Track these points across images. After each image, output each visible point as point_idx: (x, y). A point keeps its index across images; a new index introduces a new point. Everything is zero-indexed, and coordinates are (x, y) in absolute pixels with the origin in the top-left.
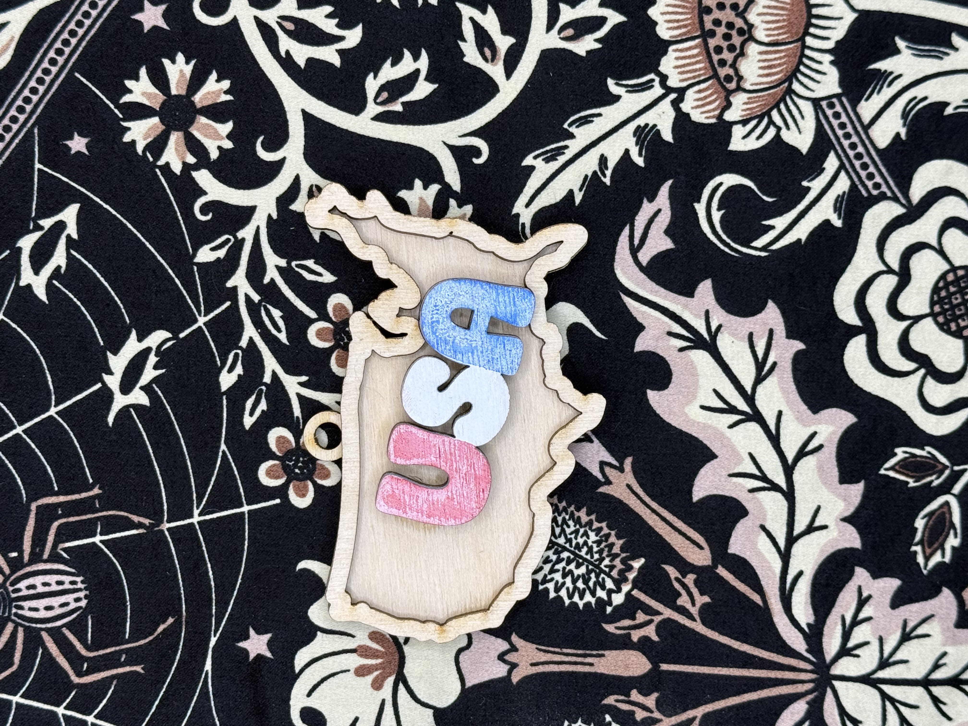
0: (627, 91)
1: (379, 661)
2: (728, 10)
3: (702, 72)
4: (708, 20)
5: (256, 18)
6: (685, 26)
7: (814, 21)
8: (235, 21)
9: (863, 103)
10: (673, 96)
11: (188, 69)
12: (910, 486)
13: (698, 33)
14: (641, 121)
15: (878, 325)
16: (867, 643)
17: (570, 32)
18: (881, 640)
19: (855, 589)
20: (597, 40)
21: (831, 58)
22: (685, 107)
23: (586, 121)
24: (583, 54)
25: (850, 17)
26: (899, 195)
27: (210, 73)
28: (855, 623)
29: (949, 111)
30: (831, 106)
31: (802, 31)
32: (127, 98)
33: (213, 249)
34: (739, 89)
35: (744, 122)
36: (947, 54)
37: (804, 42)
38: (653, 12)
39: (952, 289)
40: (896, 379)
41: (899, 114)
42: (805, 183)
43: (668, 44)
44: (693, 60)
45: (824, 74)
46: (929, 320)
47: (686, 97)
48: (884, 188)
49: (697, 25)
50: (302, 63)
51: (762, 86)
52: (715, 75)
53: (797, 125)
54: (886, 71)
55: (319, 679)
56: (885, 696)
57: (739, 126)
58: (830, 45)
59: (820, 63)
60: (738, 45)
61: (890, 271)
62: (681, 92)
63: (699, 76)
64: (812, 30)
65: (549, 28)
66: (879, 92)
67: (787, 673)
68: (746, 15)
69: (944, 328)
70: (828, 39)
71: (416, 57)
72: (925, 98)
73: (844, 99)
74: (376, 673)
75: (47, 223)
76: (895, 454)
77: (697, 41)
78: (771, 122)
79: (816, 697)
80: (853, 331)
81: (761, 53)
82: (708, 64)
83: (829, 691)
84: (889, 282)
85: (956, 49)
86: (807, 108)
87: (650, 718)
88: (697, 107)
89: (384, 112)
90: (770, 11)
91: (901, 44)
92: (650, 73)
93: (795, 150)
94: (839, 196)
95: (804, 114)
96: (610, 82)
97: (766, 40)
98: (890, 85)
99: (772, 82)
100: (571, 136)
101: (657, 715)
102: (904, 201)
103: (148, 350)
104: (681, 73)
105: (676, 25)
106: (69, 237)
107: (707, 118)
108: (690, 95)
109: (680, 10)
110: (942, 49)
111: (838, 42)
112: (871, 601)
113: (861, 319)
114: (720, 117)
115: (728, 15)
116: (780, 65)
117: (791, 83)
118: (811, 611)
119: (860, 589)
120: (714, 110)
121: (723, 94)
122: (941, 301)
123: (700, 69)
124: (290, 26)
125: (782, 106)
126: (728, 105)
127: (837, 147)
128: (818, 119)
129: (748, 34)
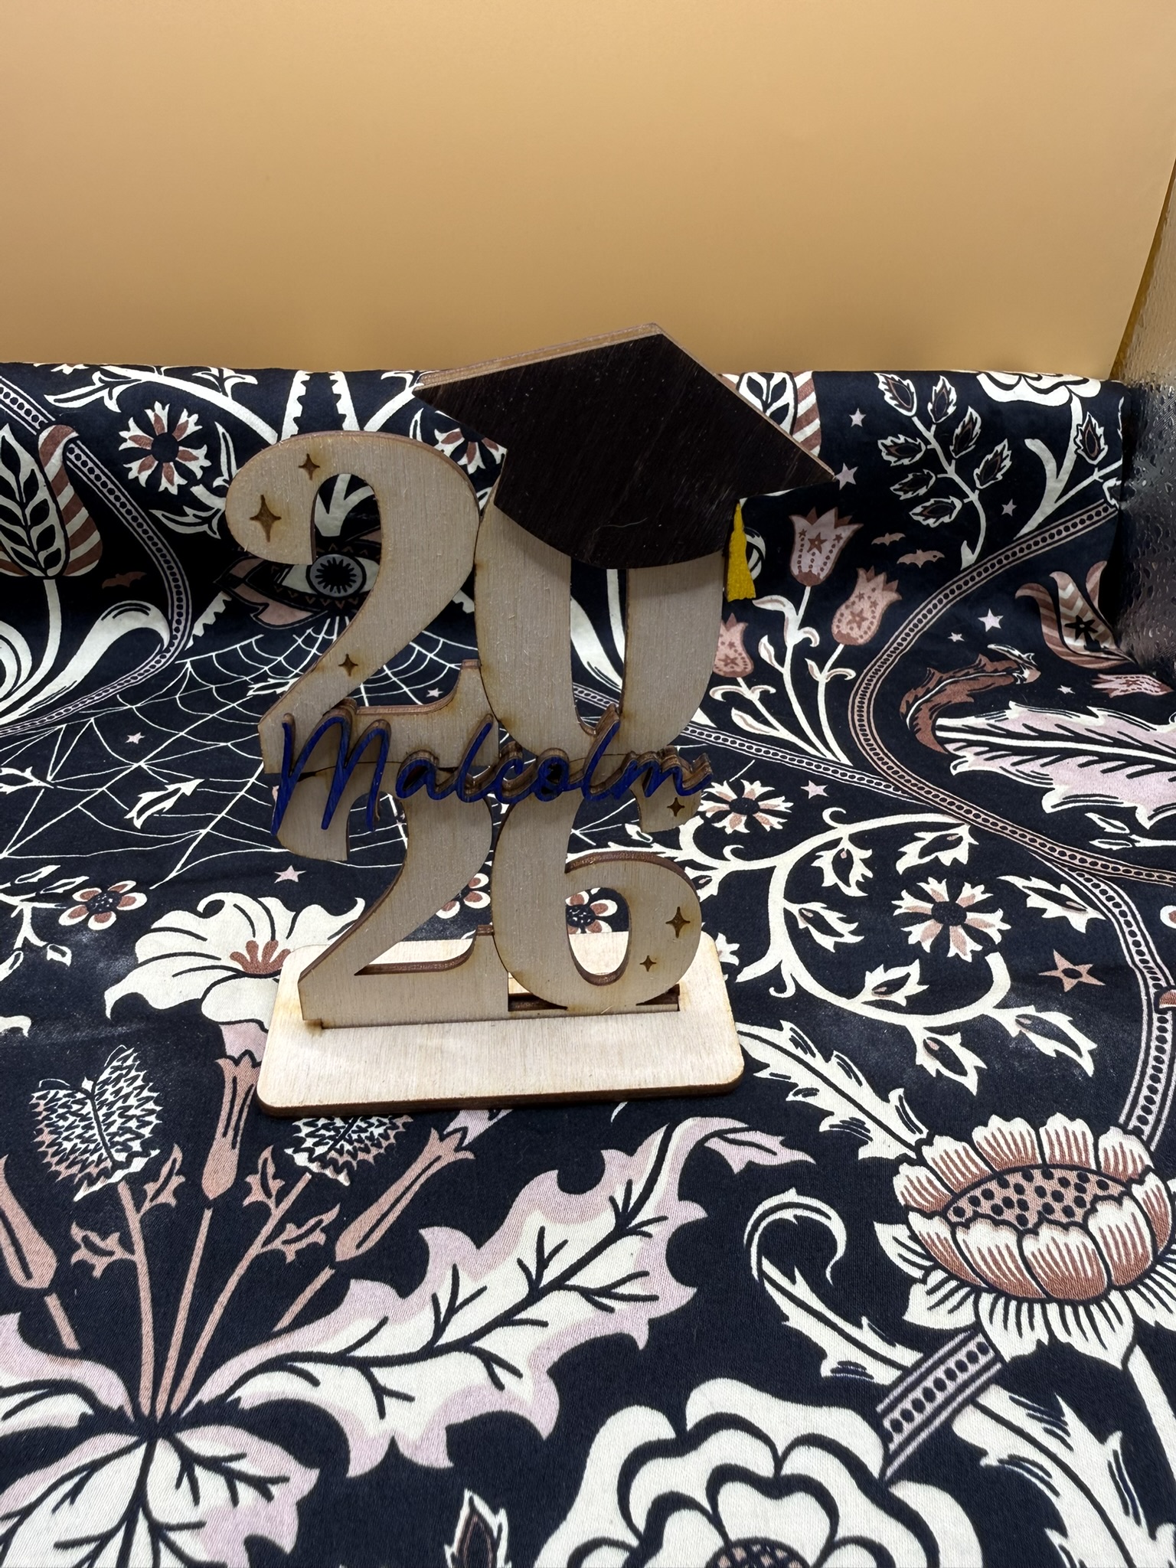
0: (897, 1108)
1: (260, 959)
2: (1041, 1201)
3: (952, 1180)
4: (1017, 1178)
5: (841, 838)
6: (997, 1154)
7: (1081, 1310)
8: (834, 828)
9: (1005, 1394)
10: (913, 1155)
11: (781, 809)
12: (446, 1547)
13: (997, 1169)
14: (869, 1124)
15: (692, 1457)
16: (196, 1499)
17: (935, 1047)
18: (198, 1525)
19: (283, 1473)
20: (938, 1072)
21: (1045, 1340)
22: (904, 1168)
23: (849, 1072)
24: (918, 1062)
25: (1114, 1359)
26: (896, 1464)
27: (784, 819)
28: (232, 1478)
29: (1055, 1538)
30: (983, 1349)
31: (1061, 1296)
32: (746, 782)
33: (637, 832)
34: (953, 1227)
35: (914, 1237)
36: (1138, 1522)
37: (1048, 1301)
38: (995, 1121)
40: (615, 1498)
41: (1013, 1451)
42: (865, 1321)
43: (969, 1140)
44: (963, 1169)
45: (1021, 1335)
46: (718, 1543)
47: (917, 1167)
48: (898, 1439)
49: (1006, 1167)
50: (815, 865)
51: (968, 1255)
52: (956, 1197)
53: (938, 1304)
54: (1065, 1423)
55: (249, 914)
56: (104, 1539)
57: (908, 1233)
58: (1062, 1336)
59: (1032, 1327)
60: (1004, 1217)
61: (779, 1461)
62: (921, 1161)
63: (948, 1178)
64: (1068, 1310)
65: (931, 1029)
66: (1029, 1415)
67: (172, 1374)
68: (1046, 1223)
70: (1069, 1333)
71: (853, 933)
72: (1054, 1491)
73: (998, 1366)
74: (248, 957)
76: (495, 1511)
77: (987, 1170)
78: (928, 1271)
79: (127, 1420)
80: (676, 1417)
81: (1008, 1249)
82: (965, 1185)
83: (132, 1439)
84: (764, 1467)
85: (1153, 1535)
86: (964, 1317)
87: (146, 1197)
88: (911, 1182)
89: (795, 917)
90: (1065, 1253)
91: (1115, 1441)
92: (929, 1128)
93: (904, 1306)
94: (865, 1369)
95: (956, 1313)
96: (900, 1090)
97: (1027, 1253)
98: (1047, 1431)
99: (979, 1266)
100: (827, 1059)
101: (147, 1206)
102: (889, 1472)
104: (942, 1158)
105: (995, 1145)
107: (903, 1196)
108: (921, 1172)
109: (1013, 1147)
110: (1140, 1510)
111: (1069, 1346)
112: (262, 1501)
113: (698, 1426)
114: (909, 1208)
115: (1035, 1203)
116: (1003, 1273)
117: (988, 1291)
118: (258, 1402)
119: (285, 1480)
120: (916, 1202)
121: (937, 1208)
122: (752, 1558)
123: (956, 1179)
124: (844, 856)
125: (953, 1284)
126: (928, 1215)
127: (930, 1362)
128: (957, 1331)
129: (1024, 1230)
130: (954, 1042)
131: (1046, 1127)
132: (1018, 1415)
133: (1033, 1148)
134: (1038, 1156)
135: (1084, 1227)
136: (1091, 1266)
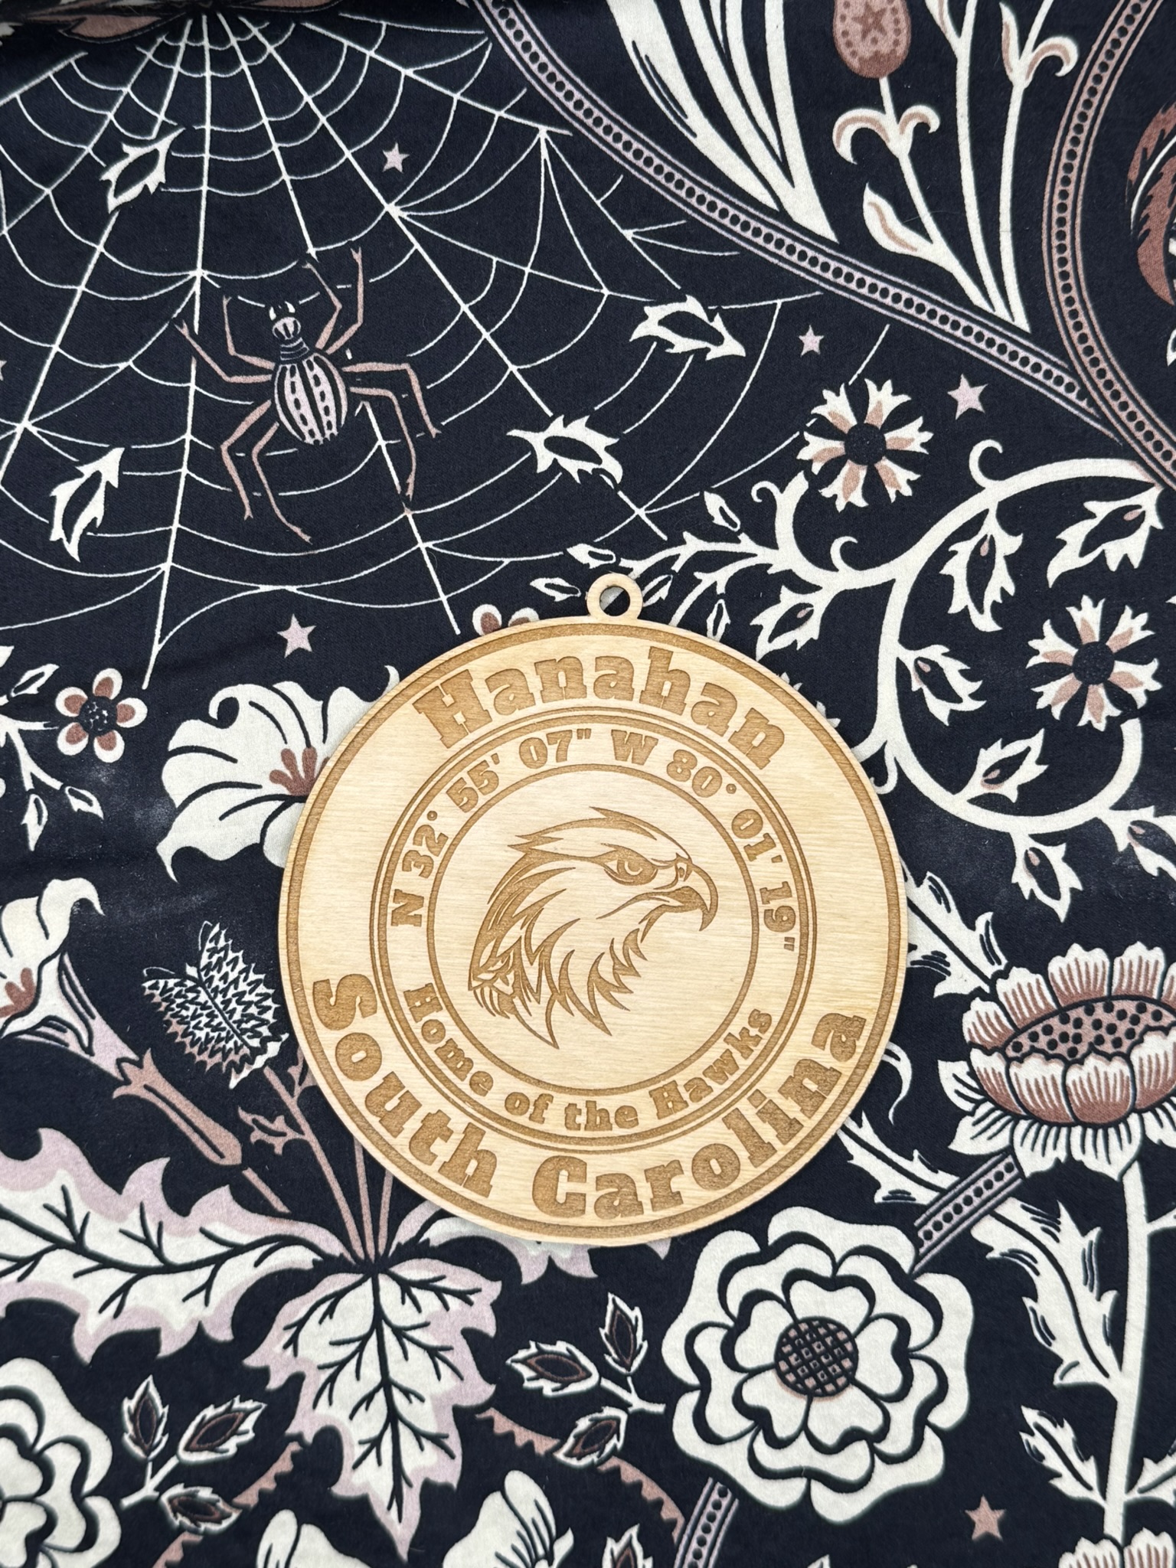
0: (981, 936)
1: (303, 775)
2: (1094, 1033)
3: (1019, 1016)
4: (1079, 1013)
5: (986, 512)
6: (1067, 988)
7: (1100, 1132)
8: (980, 489)
9: (1019, 1203)
10: (986, 988)
11: (915, 447)
12: (601, 1330)
13: (1063, 1005)
14: (951, 957)
15: (772, 1264)
16: (419, 1310)
17: (1036, 861)
18: (425, 1325)
19: (477, 1286)
20: (1032, 893)
21: (1063, 1159)
22: (977, 1004)
23: (939, 896)
24: (1014, 880)
25: (1113, 1173)
26: (923, 1262)
27: (916, 472)
28: (440, 1293)
29: (1028, 1302)
30: (1009, 1168)
31: (1087, 1120)
32: (871, 386)
33: (722, 510)
34: (1009, 1061)
35: (972, 1073)
36: (1091, 1289)
37: (1074, 1125)
38: (1076, 950)
39: (829, 1340)
40: (716, 1295)
41: (1014, 1247)
42: (916, 1153)
43: (1044, 973)
44: (1031, 1004)
45: (1043, 1154)
46: (790, 1320)
47: (988, 1003)
48: (927, 1244)
49: (1071, 1002)
50: (945, 571)
51: (1016, 1086)
52: (1019, 1032)
53: (980, 1133)
54: (1059, 1223)
55: (271, 711)
56: (364, 1340)
57: (967, 1069)
58: (1077, 1155)
59: (1055, 1147)
60: (1058, 1051)
61: (836, 1266)
62: (993, 997)
63: (1015, 1014)
64: (1090, 1132)
65: (1036, 837)
66: (1034, 1219)
67: (370, 1226)
68: (1093, 1054)
69: (784, 1339)
70: (1084, 1151)
71: (974, 696)
72: (1037, 1273)
73: (1019, 1182)
74: (288, 773)
75: (718, 324)
76: (632, 1309)
77: (1053, 1004)
78: (978, 1104)
79: (350, 1263)
80: (760, 1236)
81: (1053, 1078)
82: (1029, 1021)
83: (359, 1277)
84: (824, 1269)
85: (1099, 1299)
86: (1001, 1141)
87: (294, 1082)
88: (980, 1018)
89: (908, 671)
90: (1102, 1081)
91: (1094, 1235)
92: (1007, 958)
93: (951, 1136)
94: (909, 1194)
95: (994, 1139)
96: (988, 916)
97: (1069, 1082)
98: (1045, 1230)
99: (1023, 1096)
100: (919, 883)
101: (298, 1090)
102: (917, 1268)
103: (599, 461)
104: (1014, 993)
105: (1067, 977)
106: (707, 350)
107: (969, 1031)
108: (991, 1007)
109: (1084, 979)
110: (1096, 1282)
111: (1081, 1163)
112: (466, 1306)
113: (776, 1243)
114: (973, 1045)
115: (1089, 1034)
116: (1044, 1102)
117: (1025, 1118)
118: (443, 1241)
119: (477, 1291)
120: (980, 1037)
121: (999, 1044)
122: (813, 1329)
123: (1022, 1013)
124: (984, 550)
125: (998, 1113)
126: (988, 1052)
127: (964, 1184)
128: (992, 1155)
129: (1072, 1060)
130: (1056, 854)
131: (1122, 957)
132: (1024, 1219)
133: (1103, 979)
134: (1106, 988)
135: (1127, 1058)
136: (1122, 1091)
